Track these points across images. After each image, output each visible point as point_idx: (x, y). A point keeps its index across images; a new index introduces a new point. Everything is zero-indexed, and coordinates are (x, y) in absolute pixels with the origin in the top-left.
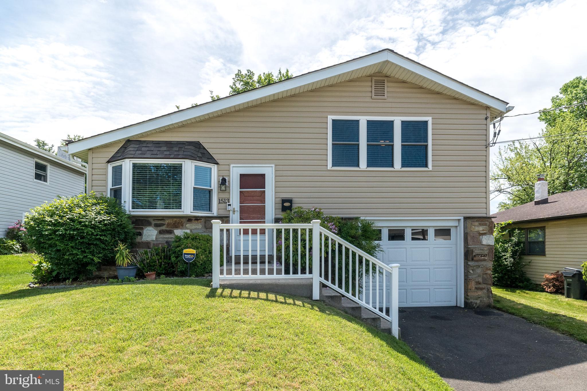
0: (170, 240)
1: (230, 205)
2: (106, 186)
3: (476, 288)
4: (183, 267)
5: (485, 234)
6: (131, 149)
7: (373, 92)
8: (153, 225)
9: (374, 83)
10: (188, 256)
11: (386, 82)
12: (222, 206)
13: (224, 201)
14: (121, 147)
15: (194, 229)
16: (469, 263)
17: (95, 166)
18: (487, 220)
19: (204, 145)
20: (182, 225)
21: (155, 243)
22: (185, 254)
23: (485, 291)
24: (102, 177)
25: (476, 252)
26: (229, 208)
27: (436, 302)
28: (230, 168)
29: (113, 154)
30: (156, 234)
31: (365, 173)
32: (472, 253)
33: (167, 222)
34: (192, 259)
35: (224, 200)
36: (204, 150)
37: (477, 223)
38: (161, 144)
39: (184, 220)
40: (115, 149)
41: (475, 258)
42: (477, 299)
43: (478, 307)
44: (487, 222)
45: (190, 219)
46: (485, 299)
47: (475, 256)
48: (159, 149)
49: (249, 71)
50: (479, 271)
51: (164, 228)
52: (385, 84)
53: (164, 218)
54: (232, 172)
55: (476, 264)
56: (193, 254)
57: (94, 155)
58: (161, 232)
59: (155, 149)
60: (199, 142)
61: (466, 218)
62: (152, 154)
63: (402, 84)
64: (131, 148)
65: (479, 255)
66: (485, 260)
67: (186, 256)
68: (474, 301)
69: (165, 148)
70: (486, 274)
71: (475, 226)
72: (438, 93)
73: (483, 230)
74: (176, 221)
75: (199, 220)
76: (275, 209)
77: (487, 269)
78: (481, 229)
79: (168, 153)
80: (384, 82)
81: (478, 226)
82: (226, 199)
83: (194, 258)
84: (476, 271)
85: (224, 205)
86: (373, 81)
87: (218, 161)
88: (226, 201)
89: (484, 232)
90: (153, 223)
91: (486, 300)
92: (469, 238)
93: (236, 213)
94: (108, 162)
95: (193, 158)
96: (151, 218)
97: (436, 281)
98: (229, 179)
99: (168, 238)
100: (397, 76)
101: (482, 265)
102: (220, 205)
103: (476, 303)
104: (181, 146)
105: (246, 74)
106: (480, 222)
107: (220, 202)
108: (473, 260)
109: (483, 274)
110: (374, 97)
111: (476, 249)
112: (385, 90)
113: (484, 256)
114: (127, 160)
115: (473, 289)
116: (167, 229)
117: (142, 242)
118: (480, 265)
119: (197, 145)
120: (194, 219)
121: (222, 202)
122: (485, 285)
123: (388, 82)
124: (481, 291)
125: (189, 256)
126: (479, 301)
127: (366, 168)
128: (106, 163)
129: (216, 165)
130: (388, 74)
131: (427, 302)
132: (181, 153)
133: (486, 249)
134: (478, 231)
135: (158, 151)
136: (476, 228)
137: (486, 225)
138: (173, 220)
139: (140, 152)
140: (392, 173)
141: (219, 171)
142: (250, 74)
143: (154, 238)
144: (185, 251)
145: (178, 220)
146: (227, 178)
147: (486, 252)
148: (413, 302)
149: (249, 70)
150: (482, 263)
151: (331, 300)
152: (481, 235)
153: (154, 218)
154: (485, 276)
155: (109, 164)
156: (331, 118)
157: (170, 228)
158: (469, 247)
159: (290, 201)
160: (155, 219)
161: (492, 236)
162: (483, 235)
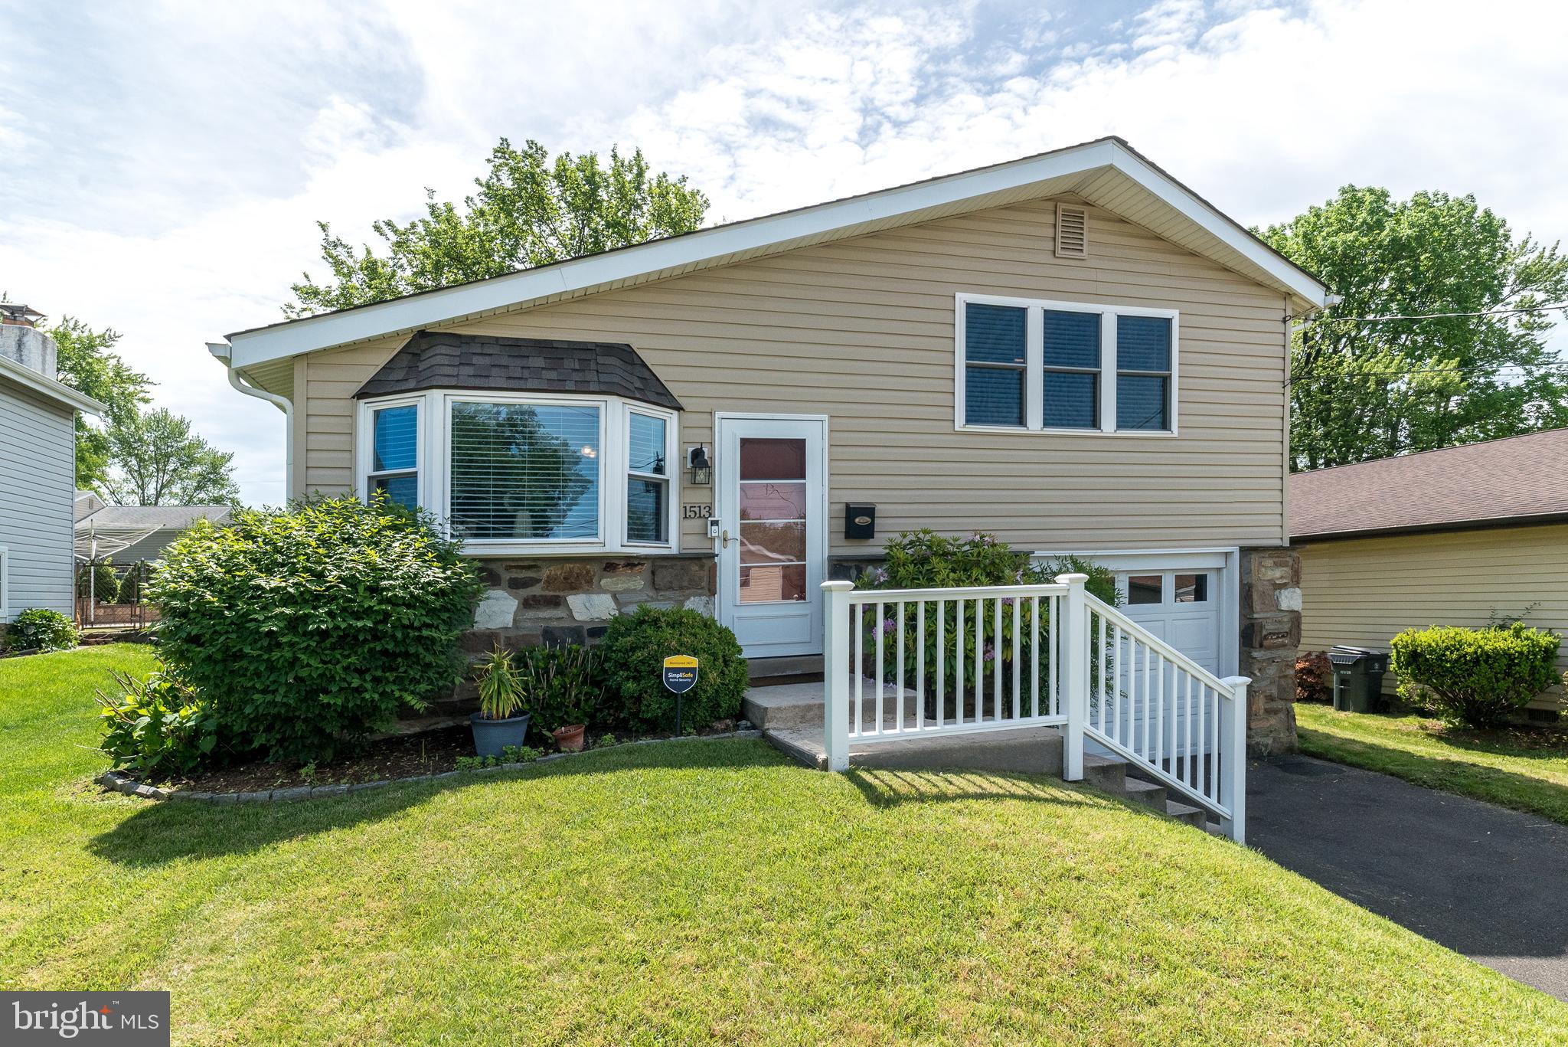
0: (555, 624)
1: (715, 523)
2: (351, 468)
3: (1267, 711)
4: (660, 708)
5: (1284, 586)
6: (438, 360)
7: (1059, 240)
8: (504, 583)
9: (1060, 218)
10: (677, 676)
11: (1086, 216)
12: (695, 524)
13: (701, 514)
14: (400, 352)
15: (621, 593)
16: (1255, 654)
17: (315, 407)
18: (1289, 553)
19: (642, 354)
20: (590, 582)
21: (512, 634)
22: (669, 670)
23: (1282, 716)
24: (340, 441)
25: (1270, 627)
26: (714, 531)
28: (713, 422)
29: (371, 373)
30: (514, 608)
31: (1037, 440)
32: (1261, 632)
33: (545, 573)
34: (688, 684)
35: (697, 510)
36: (645, 370)
37: (1269, 562)
38: (523, 349)
39: (594, 568)
40: (382, 359)
41: (1266, 643)
42: (1268, 736)
43: (1270, 754)
44: (1290, 560)
45: (610, 564)
47: (1265, 637)
48: (524, 362)
49: (531, 144)
50: (1272, 671)
51: (536, 590)
52: (1085, 221)
53: (539, 563)
54: (720, 432)
55: (1269, 654)
56: (692, 670)
57: (313, 374)
58: (527, 604)
59: (512, 362)
60: (628, 345)
61: (1246, 551)
62: (510, 378)
63: (1117, 225)
64: (440, 357)
65: (1274, 634)
66: (1284, 645)
67: (670, 675)
68: (1263, 740)
69: (539, 362)
70: (1285, 676)
71: (1265, 567)
73: (1282, 578)
74: (571, 571)
75: (636, 565)
76: (831, 532)
77: (1288, 665)
78: (1277, 574)
79: (553, 375)
80: (1082, 218)
81: (1271, 568)
82: (702, 506)
83: (693, 679)
84: (1268, 671)
85: (698, 522)
86: (1060, 213)
87: (682, 402)
88: (703, 512)
89: (1284, 581)
90: (506, 576)
91: (1283, 735)
92: (1255, 596)
93: (730, 543)
94: (361, 395)
95: (627, 393)
96: (499, 563)
98: (712, 452)
99: (550, 619)
100: (1109, 206)
101: (1279, 657)
102: (688, 522)
103: (1266, 746)
104: (584, 356)
105: (525, 153)
106: (1276, 560)
107: (687, 513)
108: (1261, 646)
109: (1280, 677)
110: (1059, 252)
111: (1268, 621)
112: (1085, 238)
113: (1283, 636)
114: (437, 394)
115: (1262, 712)
116: (547, 593)
117: (474, 634)
118: (1275, 658)
119: (625, 354)
120: (622, 563)
121: (693, 515)
122: (1283, 703)
123: (1091, 217)
124: (1275, 716)
125: (681, 675)
126: (1272, 740)
127: (1042, 429)
128: (353, 397)
129: (675, 413)
130: (1092, 198)
132: (591, 376)
133: (1285, 620)
134: (1272, 579)
135: (523, 368)
136: (1269, 573)
137: (1287, 566)
138: (562, 568)
139: (470, 371)
140: (1094, 441)
141: (682, 427)
142: (535, 152)
143: (509, 620)
144: (669, 662)
145: (576, 567)
147: (1286, 628)
149: (532, 142)
150: (1279, 652)
151: (1104, 777)
152: (1277, 589)
153: (509, 563)
154: (1283, 681)
155: (362, 402)
156: (963, 298)
157: (554, 591)
158: (1255, 616)
159: (869, 511)
160: (511, 567)
161: (1297, 589)
162: (1280, 589)
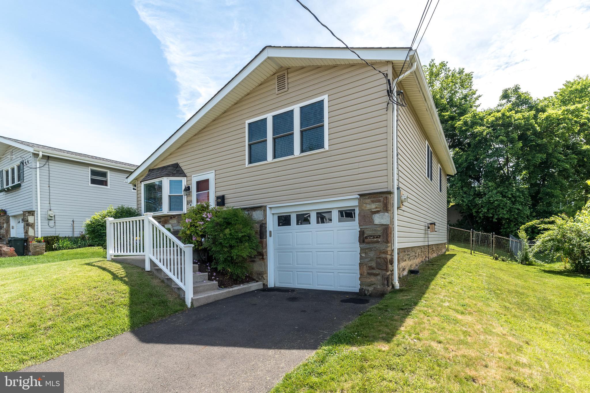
1: (191, 205)
3: (369, 274)
5: (378, 212)
7: (277, 88)
9: (277, 79)
11: (286, 74)
16: (360, 246)
18: (381, 195)
19: (180, 165)
23: (380, 277)
25: (368, 233)
27: (341, 286)
28: (192, 178)
31: (271, 164)
36: (180, 168)
37: (368, 201)
41: (366, 240)
42: (370, 286)
43: (370, 295)
44: (380, 198)
45: (168, 217)
46: (379, 287)
47: (366, 238)
52: (286, 76)
54: (193, 181)
55: (368, 246)
60: (178, 163)
65: (371, 236)
66: (378, 242)
68: (366, 287)
70: (380, 258)
71: (366, 204)
72: (335, 66)
73: (376, 208)
77: (381, 252)
78: (373, 207)
81: (369, 204)
82: (191, 201)
84: (369, 254)
87: (187, 174)
89: (377, 210)
95: (167, 176)
97: (340, 265)
98: (191, 186)
100: (293, 65)
101: (375, 248)
103: (368, 291)
106: (372, 199)
107: (188, 203)
109: (377, 258)
110: (277, 92)
111: (368, 229)
112: (286, 82)
113: (377, 237)
115: (365, 274)
118: (372, 248)
119: (177, 165)
122: (379, 271)
123: (288, 74)
124: (375, 277)
126: (373, 288)
127: (272, 160)
129: (185, 178)
131: (331, 286)
133: (379, 229)
134: (371, 209)
136: (368, 206)
137: (379, 201)
140: (292, 160)
141: (186, 181)
146: (190, 186)
147: (379, 233)
148: (318, 285)
150: (375, 245)
152: (373, 214)
154: (379, 260)
158: (361, 227)
159: (223, 197)
161: (386, 214)
162: (375, 213)
